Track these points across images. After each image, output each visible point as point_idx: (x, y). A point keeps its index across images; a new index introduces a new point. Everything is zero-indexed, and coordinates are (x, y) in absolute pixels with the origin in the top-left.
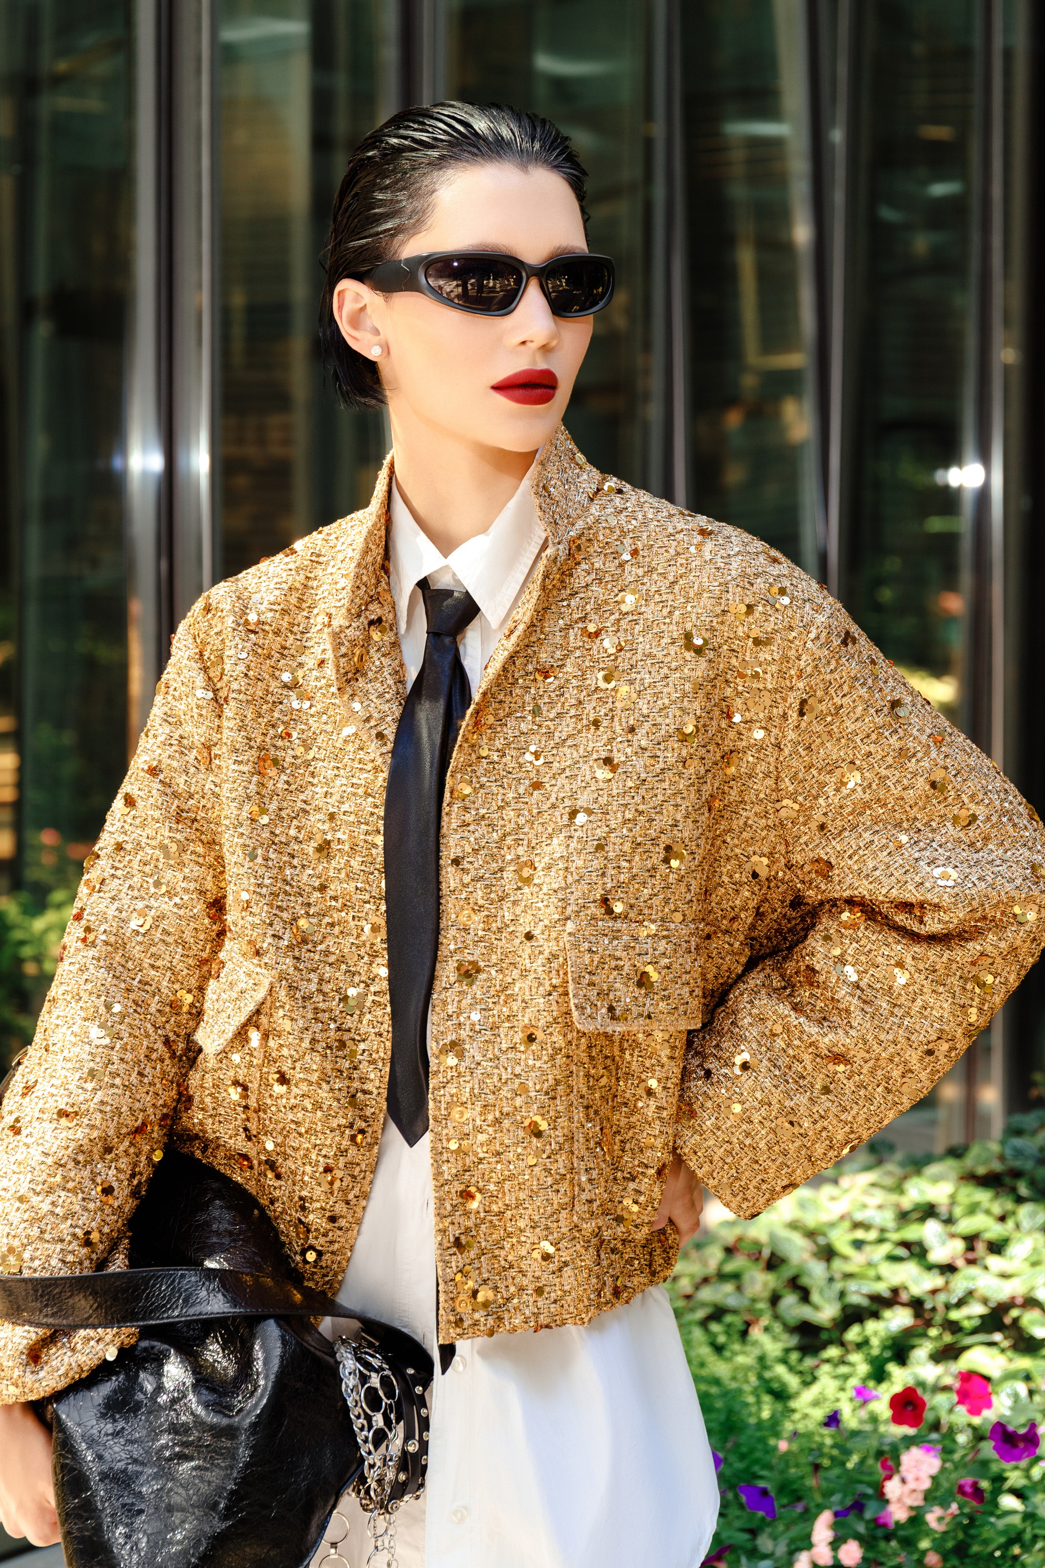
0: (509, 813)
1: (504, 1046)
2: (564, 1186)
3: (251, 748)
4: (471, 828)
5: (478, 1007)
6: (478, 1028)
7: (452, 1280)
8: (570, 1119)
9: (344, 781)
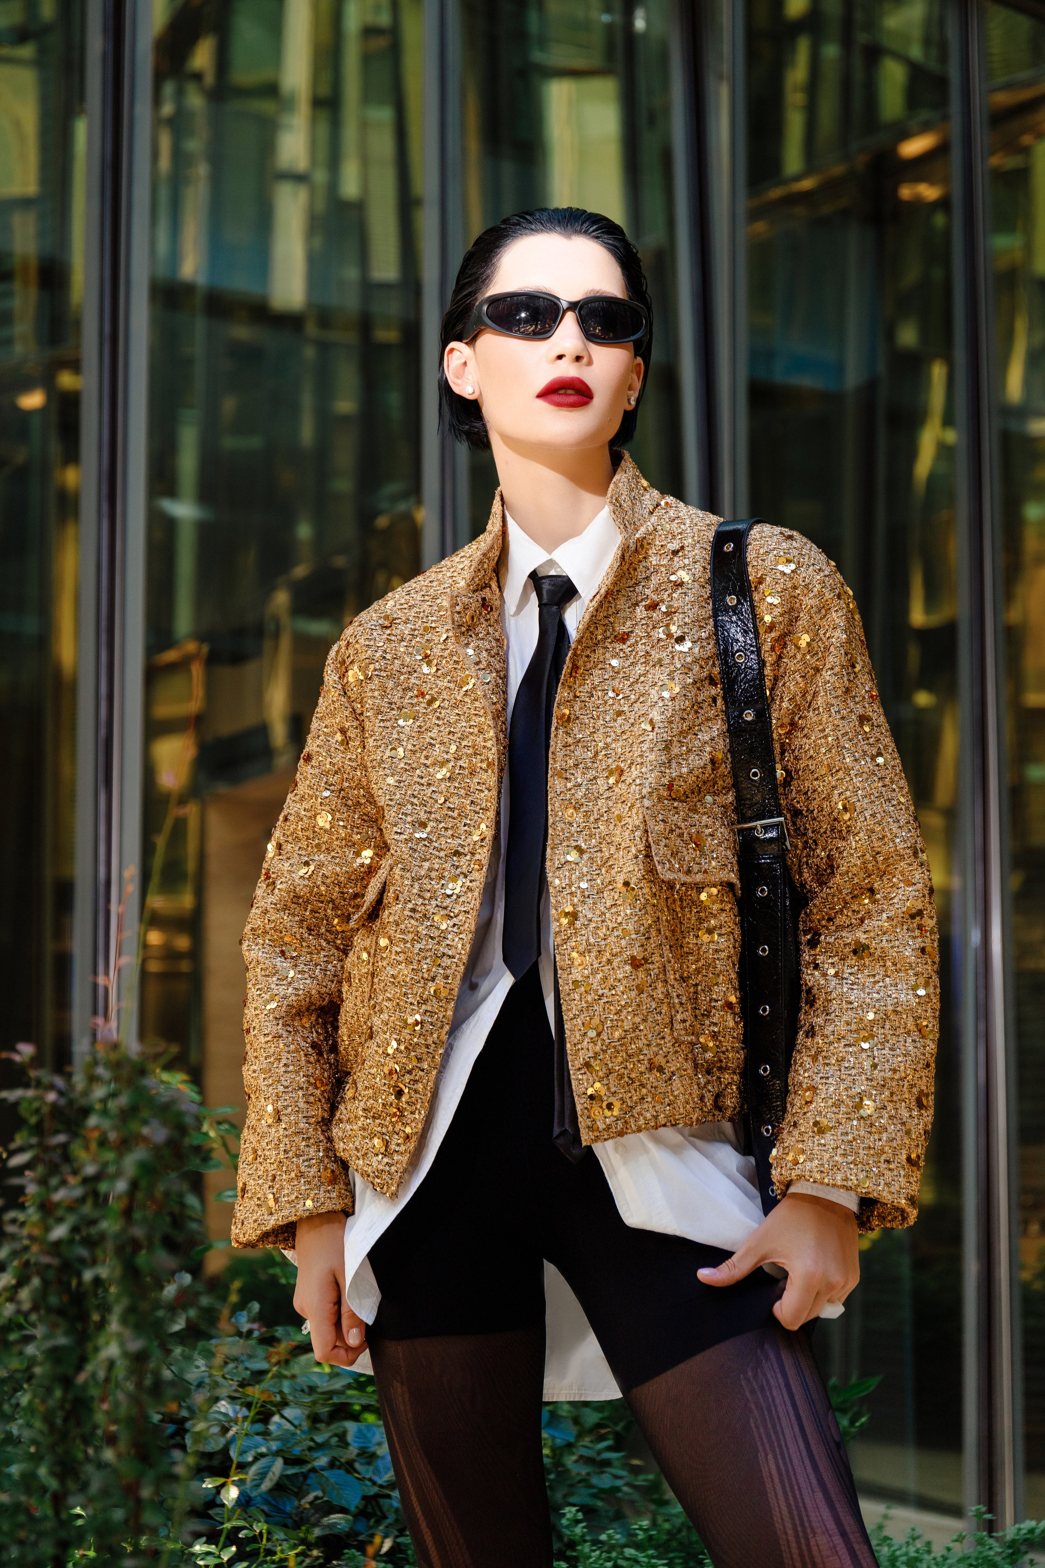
0: (599, 736)
1: (608, 904)
2: (665, 1009)
3: (393, 709)
4: (572, 748)
5: (585, 878)
6: (586, 893)
7: (584, 1093)
8: (662, 956)
9: (464, 724)
